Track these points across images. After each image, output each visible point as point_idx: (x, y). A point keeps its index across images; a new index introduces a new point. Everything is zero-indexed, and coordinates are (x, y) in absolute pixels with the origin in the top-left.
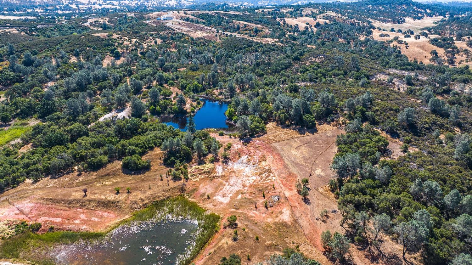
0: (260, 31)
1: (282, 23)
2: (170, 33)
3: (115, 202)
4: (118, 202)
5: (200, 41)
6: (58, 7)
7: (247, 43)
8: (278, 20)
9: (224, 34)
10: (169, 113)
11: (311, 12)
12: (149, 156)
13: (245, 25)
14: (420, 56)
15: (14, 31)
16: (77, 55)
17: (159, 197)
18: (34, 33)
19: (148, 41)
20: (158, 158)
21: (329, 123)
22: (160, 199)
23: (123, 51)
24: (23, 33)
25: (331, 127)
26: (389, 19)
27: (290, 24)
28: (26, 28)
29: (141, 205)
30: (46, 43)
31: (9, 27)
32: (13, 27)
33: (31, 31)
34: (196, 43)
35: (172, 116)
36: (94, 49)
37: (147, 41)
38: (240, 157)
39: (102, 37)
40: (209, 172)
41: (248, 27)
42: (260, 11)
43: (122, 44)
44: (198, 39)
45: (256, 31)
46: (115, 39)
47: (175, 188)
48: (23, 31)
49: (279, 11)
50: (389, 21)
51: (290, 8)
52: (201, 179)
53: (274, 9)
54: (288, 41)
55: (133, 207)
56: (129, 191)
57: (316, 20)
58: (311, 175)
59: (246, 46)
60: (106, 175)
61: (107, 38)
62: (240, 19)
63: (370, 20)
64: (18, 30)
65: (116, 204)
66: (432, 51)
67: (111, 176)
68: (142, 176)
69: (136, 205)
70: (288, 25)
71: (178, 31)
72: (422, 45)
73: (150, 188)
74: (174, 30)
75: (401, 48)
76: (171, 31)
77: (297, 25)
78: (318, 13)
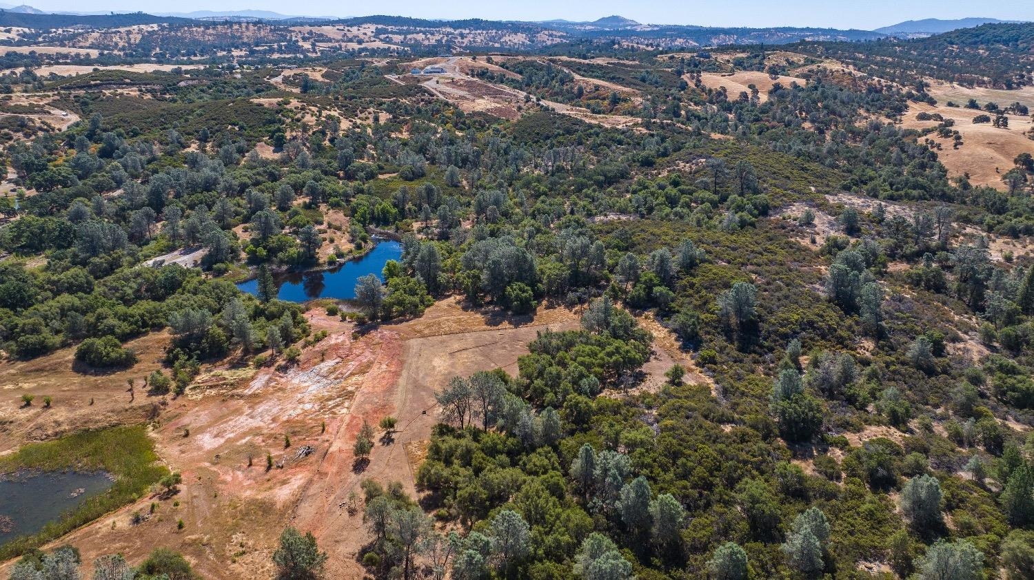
0: (625, 100)
1: (692, 85)
2: (422, 100)
3: (5, 423)
4: (11, 422)
5: (476, 118)
6: (275, 46)
7: (568, 125)
8: (686, 77)
9: (538, 105)
10: (282, 262)
11: (787, 60)
12: (144, 341)
13: (597, 88)
14: (981, 167)
15: (133, 92)
16: (204, 139)
17: (96, 422)
18: (167, 96)
19: (363, 115)
20: (159, 347)
21: (570, 305)
22: (95, 427)
23: (294, 134)
24: (149, 96)
25: (571, 315)
26: (986, 79)
27: (708, 86)
28: (156, 87)
29: (50, 433)
30: (162, 115)
31: (127, 84)
32: (133, 85)
33: (164, 92)
34: (464, 123)
35: (284, 268)
36: (241, 128)
37: (360, 115)
38: (323, 360)
39: (266, 106)
40: (232, 385)
41: (602, 91)
42: (666, 58)
43: (298, 120)
44: (475, 114)
45: (616, 100)
46: (291, 111)
47: (140, 407)
48: (148, 91)
49: (709, 57)
50: (984, 82)
51: (743, 52)
52: (206, 399)
53: (695, 54)
54: (668, 125)
55: (34, 434)
56: (48, 403)
57: (775, 79)
58: (424, 413)
59: (561, 132)
60: (37, 370)
61: (276, 107)
62: (599, 73)
63: (927, 80)
64: (140, 91)
65: (6, 426)
66: (1020, 156)
67: (46, 373)
68: (100, 379)
69: (39, 432)
70: (703, 90)
71: (441, 97)
72: (1003, 140)
73: (92, 403)
74: (433, 95)
75: (942, 147)
76: (427, 96)
77: (724, 89)
78: (802, 62)
